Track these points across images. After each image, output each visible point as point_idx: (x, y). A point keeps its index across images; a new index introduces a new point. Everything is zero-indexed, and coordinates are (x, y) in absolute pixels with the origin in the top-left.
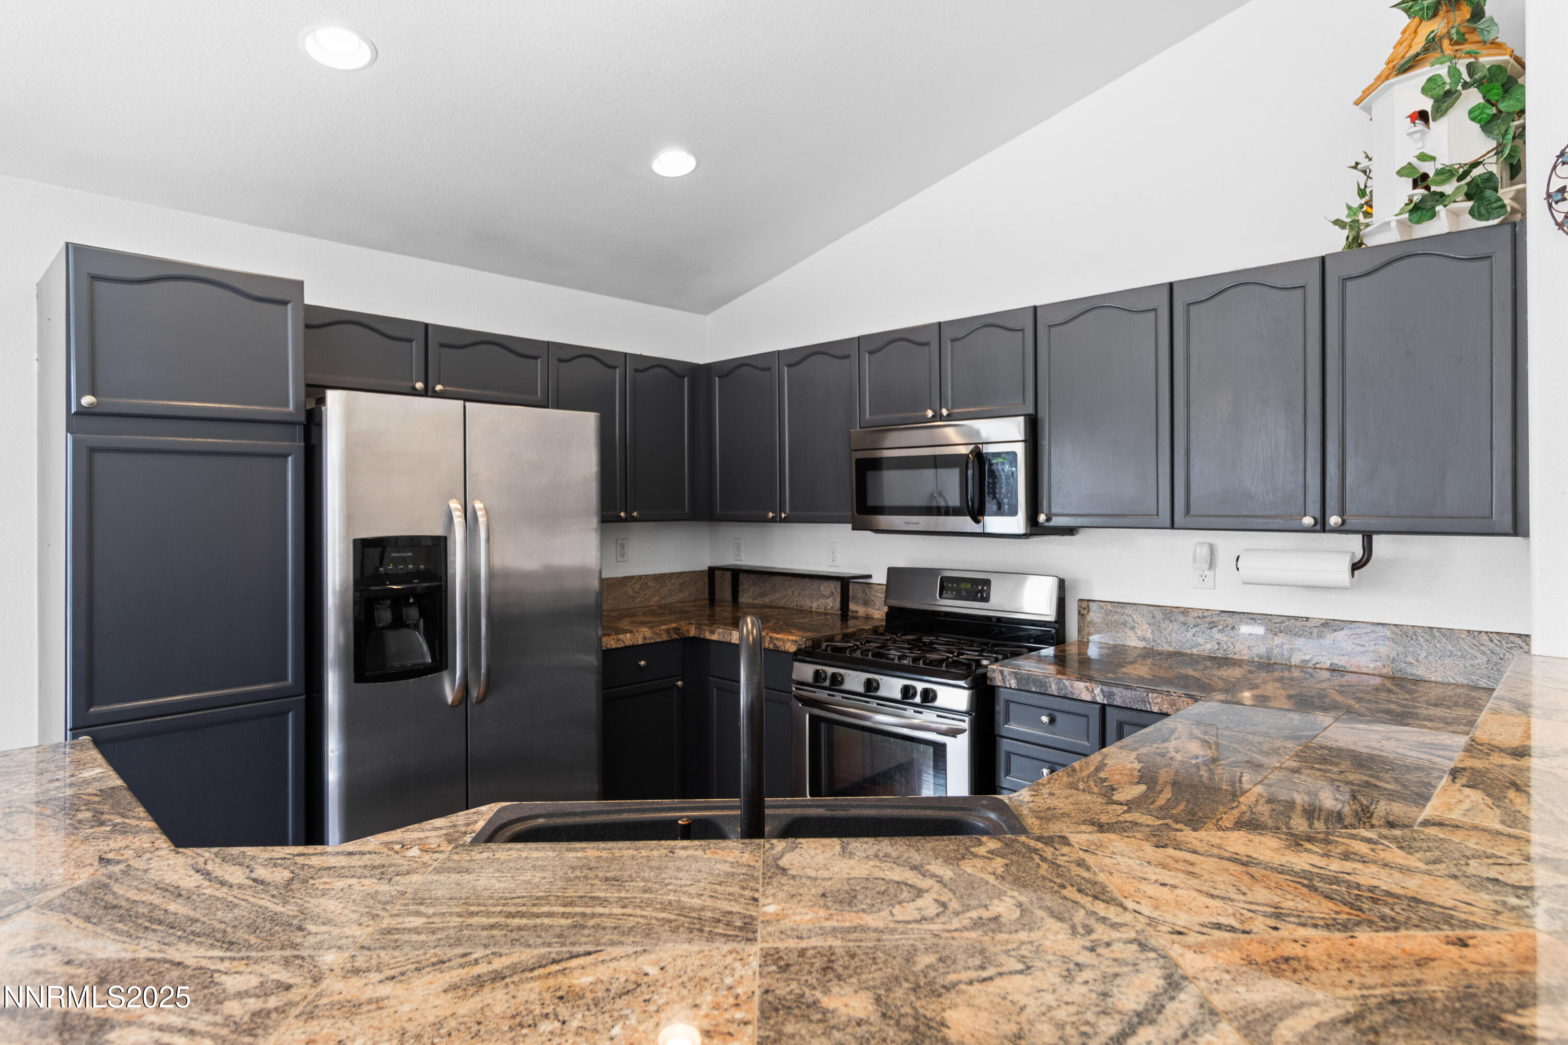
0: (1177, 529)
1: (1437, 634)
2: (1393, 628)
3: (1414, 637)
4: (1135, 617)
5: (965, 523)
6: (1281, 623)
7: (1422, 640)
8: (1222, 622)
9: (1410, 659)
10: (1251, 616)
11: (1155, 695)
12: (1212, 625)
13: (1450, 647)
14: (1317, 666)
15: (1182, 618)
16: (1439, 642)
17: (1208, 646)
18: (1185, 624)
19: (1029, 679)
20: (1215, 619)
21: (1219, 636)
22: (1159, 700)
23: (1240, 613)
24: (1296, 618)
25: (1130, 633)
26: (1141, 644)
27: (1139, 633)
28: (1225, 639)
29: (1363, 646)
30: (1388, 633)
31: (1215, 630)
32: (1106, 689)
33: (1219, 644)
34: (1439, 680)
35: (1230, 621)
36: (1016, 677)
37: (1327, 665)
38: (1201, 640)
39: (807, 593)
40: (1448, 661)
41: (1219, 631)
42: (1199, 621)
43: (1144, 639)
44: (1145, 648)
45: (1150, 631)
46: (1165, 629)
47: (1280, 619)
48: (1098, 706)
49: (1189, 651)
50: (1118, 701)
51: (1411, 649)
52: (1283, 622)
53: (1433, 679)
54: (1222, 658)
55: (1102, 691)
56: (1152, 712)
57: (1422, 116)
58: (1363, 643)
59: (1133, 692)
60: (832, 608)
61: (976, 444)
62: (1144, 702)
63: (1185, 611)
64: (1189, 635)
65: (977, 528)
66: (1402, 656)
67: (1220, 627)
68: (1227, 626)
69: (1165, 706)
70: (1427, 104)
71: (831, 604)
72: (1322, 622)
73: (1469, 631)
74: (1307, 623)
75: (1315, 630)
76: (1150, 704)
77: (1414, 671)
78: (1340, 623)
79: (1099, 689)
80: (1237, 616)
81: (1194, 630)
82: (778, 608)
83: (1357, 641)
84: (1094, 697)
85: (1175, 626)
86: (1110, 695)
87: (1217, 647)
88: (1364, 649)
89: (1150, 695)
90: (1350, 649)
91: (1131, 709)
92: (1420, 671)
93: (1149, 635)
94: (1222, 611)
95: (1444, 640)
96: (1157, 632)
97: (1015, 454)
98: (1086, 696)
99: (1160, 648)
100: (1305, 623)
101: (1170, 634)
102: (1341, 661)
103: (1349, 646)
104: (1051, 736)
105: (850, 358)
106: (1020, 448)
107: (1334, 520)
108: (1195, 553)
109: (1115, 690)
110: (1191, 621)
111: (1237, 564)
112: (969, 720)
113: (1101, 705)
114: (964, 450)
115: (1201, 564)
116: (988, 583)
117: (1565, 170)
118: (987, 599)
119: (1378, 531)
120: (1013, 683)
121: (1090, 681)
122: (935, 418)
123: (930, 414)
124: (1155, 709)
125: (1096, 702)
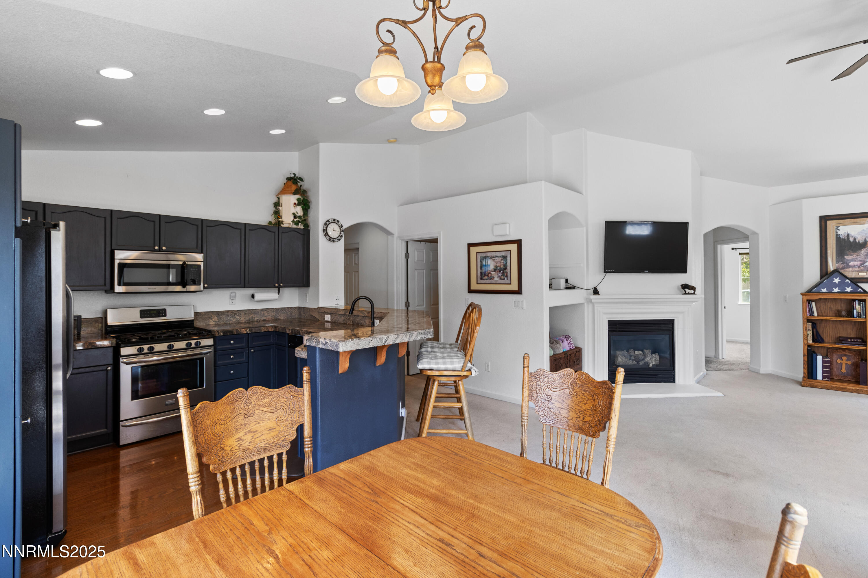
1: (282, 309)
4: (212, 315)
5: (179, 288)
10: (245, 311)
12: (235, 314)
13: (284, 311)
14: (260, 320)
15: (227, 314)
19: (227, 331)
21: (237, 317)
23: (242, 310)
24: (256, 309)
25: (211, 321)
27: (214, 320)
30: (274, 310)
32: (250, 329)
34: (282, 318)
35: (240, 312)
36: (223, 332)
37: (262, 319)
38: (232, 319)
40: (284, 314)
42: (232, 313)
43: (215, 321)
44: (216, 324)
46: (222, 318)
49: (228, 323)
50: (253, 331)
54: (238, 323)
57: (295, 204)
59: (257, 328)
61: (184, 261)
62: (260, 330)
63: (228, 312)
65: (185, 290)
67: (237, 315)
68: (239, 314)
70: (297, 202)
72: (261, 309)
74: (258, 310)
78: (265, 309)
81: (230, 316)
85: (225, 316)
86: (251, 331)
87: (236, 320)
89: (262, 328)
91: (257, 333)
92: (279, 317)
93: (217, 320)
94: (238, 310)
96: (219, 319)
97: (200, 266)
98: (245, 332)
99: (221, 323)
102: (264, 318)
103: (266, 314)
104: (233, 346)
105: (105, 218)
106: (202, 264)
107: (281, 285)
108: (231, 295)
109: (253, 329)
110: (229, 314)
111: (253, 296)
112: (213, 347)
113: (248, 334)
114: (181, 263)
115: (232, 298)
116: (165, 310)
117: (325, 226)
118: (165, 316)
119: (282, 287)
120: (222, 334)
121: (246, 328)
122: (160, 250)
123: (157, 248)
124: (263, 331)
125: (247, 333)
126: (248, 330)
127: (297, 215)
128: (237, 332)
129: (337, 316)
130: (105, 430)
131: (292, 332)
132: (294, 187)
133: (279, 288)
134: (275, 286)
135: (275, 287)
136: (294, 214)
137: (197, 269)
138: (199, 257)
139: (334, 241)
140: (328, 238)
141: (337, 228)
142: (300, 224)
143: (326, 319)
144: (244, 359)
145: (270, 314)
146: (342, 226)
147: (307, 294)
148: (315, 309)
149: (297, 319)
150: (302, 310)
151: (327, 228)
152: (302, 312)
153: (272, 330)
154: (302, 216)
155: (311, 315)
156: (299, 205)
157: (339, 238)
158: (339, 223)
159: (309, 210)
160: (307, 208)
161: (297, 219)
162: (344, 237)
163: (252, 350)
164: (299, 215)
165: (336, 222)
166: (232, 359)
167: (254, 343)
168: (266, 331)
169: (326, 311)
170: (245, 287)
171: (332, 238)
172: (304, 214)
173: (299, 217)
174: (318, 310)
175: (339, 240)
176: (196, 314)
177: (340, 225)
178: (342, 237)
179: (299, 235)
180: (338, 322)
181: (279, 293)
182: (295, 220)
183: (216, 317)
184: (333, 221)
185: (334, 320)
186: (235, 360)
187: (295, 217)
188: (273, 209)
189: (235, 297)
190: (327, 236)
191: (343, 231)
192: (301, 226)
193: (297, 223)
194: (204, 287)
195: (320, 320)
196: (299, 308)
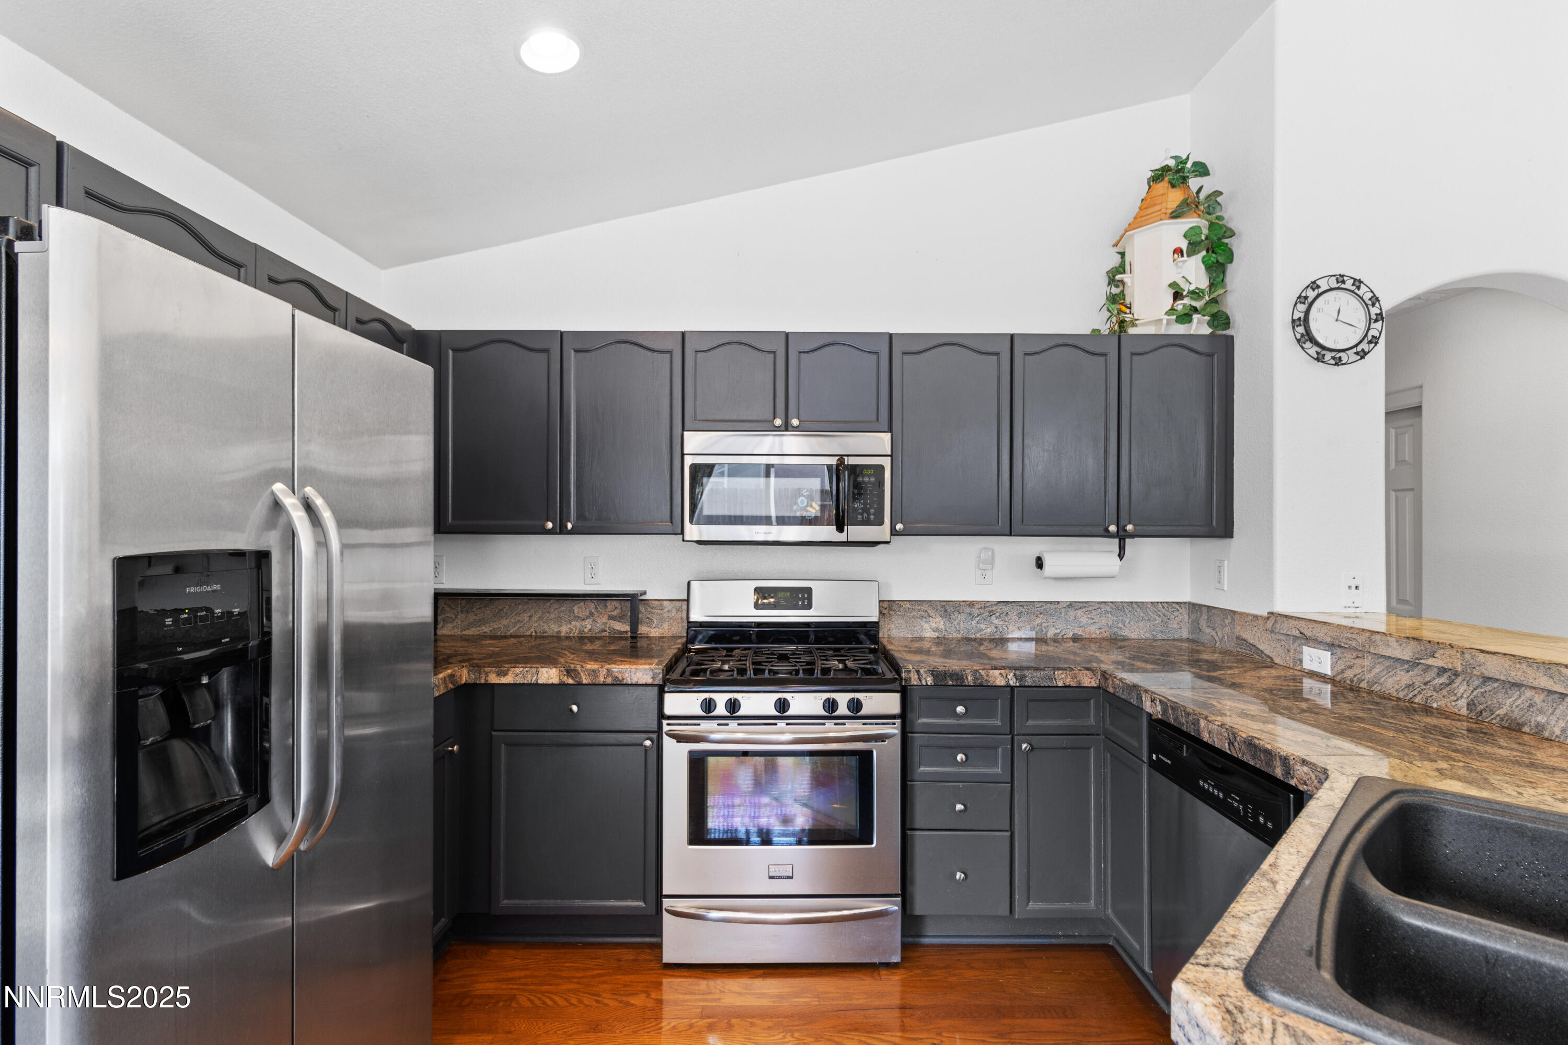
0: (1014, 536)
1: (1135, 606)
2: (1111, 604)
3: (1122, 610)
4: (930, 612)
5: (830, 532)
6: (1041, 607)
7: (1127, 611)
8: (999, 610)
9: (1120, 625)
10: (1020, 604)
11: (1060, 672)
12: (992, 613)
13: (1142, 614)
14: (1065, 637)
15: (968, 610)
16: (1136, 611)
17: (989, 630)
18: (970, 614)
19: (945, 674)
20: (994, 608)
21: (996, 621)
22: (1063, 676)
23: (1012, 602)
24: (1051, 603)
25: (926, 626)
26: (936, 635)
27: (934, 624)
28: (1001, 623)
29: (1093, 619)
30: (1108, 608)
31: (993, 617)
32: (1018, 673)
33: (996, 627)
34: (1136, 637)
35: (1005, 609)
36: (932, 674)
37: (1070, 635)
38: (983, 626)
39: (553, 616)
40: (1141, 624)
41: (997, 618)
42: (981, 611)
43: (937, 630)
44: (938, 637)
45: (942, 623)
46: (955, 620)
47: (1040, 604)
48: (1009, 689)
49: (973, 636)
50: (1029, 682)
51: (1121, 618)
52: (1042, 606)
53: (1133, 637)
54: (999, 639)
55: (1015, 675)
56: (1057, 687)
58: (1093, 617)
59: (1042, 673)
60: (590, 630)
61: (843, 455)
62: (1051, 679)
63: (971, 604)
64: (974, 623)
65: (842, 537)
66: (1115, 623)
67: (998, 614)
68: (1003, 613)
69: (1068, 680)
70: (1184, 245)
71: (589, 627)
72: (1068, 604)
73: (1152, 603)
74: (1058, 606)
75: (1063, 610)
76: (1055, 679)
77: (1122, 633)
78: (1079, 604)
79: (1012, 674)
80: (1010, 605)
81: (978, 619)
82: (506, 637)
83: (1089, 616)
84: (1007, 682)
85: (963, 616)
86: (1020, 678)
87: (995, 630)
88: (1093, 621)
89: (1056, 673)
90: (1085, 622)
91: (1040, 687)
92: (1126, 633)
93: (942, 626)
94: (999, 602)
95: (1139, 610)
96: (948, 623)
97: (882, 468)
98: (1001, 682)
99: (951, 636)
100: (1056, 606)
101: (959, 624)
102: (1078, 631)
103: (1084, 620)
104: (963, 722)
105: (671, 352)
106: (886, 462)
107: (1130, 527)
108: (979, 557)
109: (1026, 673)
110: (975, 611)
111: (1039, 563)
112: (898, 722)
113: (1012, 688)
114: (833, 461)
115: (987, 564)
116: (809, 591)
117: (1302, 307)
118: (809, 606)
119: (1132, 536)
120: (930, 680)
121: (1004, 668)
122: (787, 427)
123: (778, 422)
124: (1060, 684)
125: (1008, 686)
126: (1011, 676)
127: (1186, 288)
128: (975, 679)
129: (1367, 662)
130: (641, 904)
131: (1165, 711)
132: (1175, 197)
133: (1122, 537)
134: (1107, 530)
135: (1107, 534)
136: (1173, 285)
137: (872, 479)
138: (882, 442)
139: (1338, 362)
140: (1313, 350)
141: (1355, 312)
142: (1196, 317)
143: (1308, 665)
144: (999, 770)
145: (1097, 619)
146: (1375, 300)
147: (1221, 561)
148: (1256, 617)
149: (1185, 645)
150: (1205, 617)
151: (1307, 313)
152: (1203, 623)
153: (1093, 684)
154: (1202, 291)
155: (1238, 638)
156: (1192, 251)
157: (1364, 346)
158: (1363, 289)
159: (1230, 268)
160: (1221, 260)
161: (1186, 301)
162: (1382, 341)
163: (1024, 746)
164: (1192, 288)
165: (1349, 284)
166: (963, 763)
167: (1030, 722)
168: (1073, 684)
169: (1308, 633)
170: (1011, 535)
171: (1331, 350)
172: (1212, 285)
173: (1196, 294)
174: (1269, 624)
175: (1363, 355)
176: (887, 607)
177: (1368, 296)
178: (1375, 341)
179: (1193, 355)
180: (1376, 688)
181: (1121, 556)
182: (1179, 305)
183: (939, 619)
184: (1334, 284)
185: (1349, 674)
186: (970, 770)
187: (1177, 296)
188: (1102, 289)
189: (992, 562)
190: (1308, 345)
191: (1380, 317)
192: (1200, 326)
193: (1185, 318)
194: (894, 532)
195: (1277, 660)
196: (1194, 608)
